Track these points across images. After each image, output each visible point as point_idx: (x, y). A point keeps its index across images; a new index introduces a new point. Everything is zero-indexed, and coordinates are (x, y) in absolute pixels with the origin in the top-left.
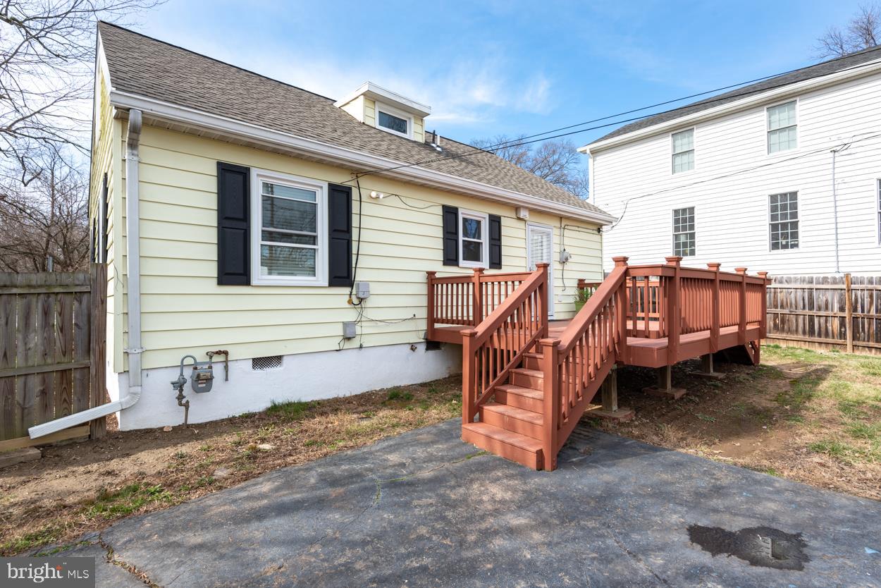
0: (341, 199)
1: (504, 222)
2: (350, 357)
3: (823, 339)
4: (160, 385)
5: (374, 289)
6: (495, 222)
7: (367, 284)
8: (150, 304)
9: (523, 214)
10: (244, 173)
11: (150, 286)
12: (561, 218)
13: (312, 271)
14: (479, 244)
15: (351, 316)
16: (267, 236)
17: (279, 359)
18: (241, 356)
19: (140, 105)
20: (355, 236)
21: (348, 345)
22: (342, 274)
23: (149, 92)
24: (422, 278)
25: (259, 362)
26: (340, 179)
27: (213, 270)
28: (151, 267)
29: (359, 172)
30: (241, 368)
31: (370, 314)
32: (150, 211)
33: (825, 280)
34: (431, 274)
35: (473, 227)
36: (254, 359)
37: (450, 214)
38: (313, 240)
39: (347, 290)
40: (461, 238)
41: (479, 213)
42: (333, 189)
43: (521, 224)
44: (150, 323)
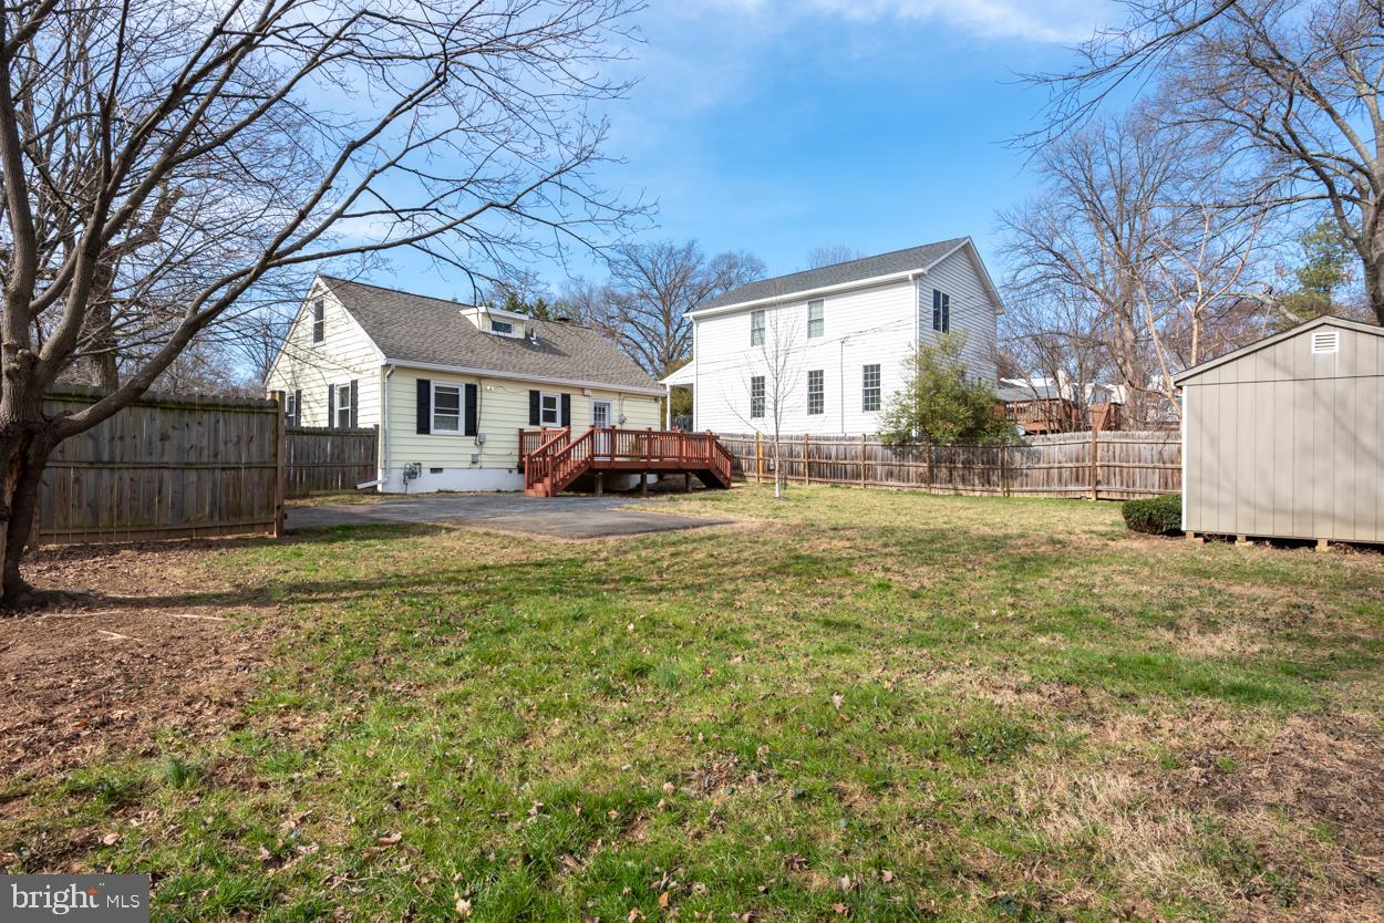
0: (471, 391)
1: (572, 397)
2: (475, 473)
3: (797, 478)
4: (397, 475)
5: (488, 437)
6: (566, 399)
7: (484, 435)
8: (394, 441)
9: (586, 392)
10: (428, 383)
11: (394, 434)
12: (620, 393)
13: (457, 428)
14: (555, 412)
15: (476, 451)
16: (436, 411)
17: (441, 470)
18: (426, 466)
19: (394, 362)
20: (478, 410)
21: (474, 466)
22: (471, 429)
23: (395, 357)
24: (516, 432)
25: (434, 470)
26: (471, 381)
27: (415, 427)
28: (394, 426)
29: (480, 378)
30: (426, 472)
31: (486, 451)
32: (395, 403)
33: (797, 438)
34: (521, 430)
35: (550, 402)
36: (432, 469)
37: (534, 395)
38: (457, 412)
39: (474, 438)
40: (542, 409)
41: (556, 394)
42: (467, 386)
43: (587, 399)
44: (394, 449)
